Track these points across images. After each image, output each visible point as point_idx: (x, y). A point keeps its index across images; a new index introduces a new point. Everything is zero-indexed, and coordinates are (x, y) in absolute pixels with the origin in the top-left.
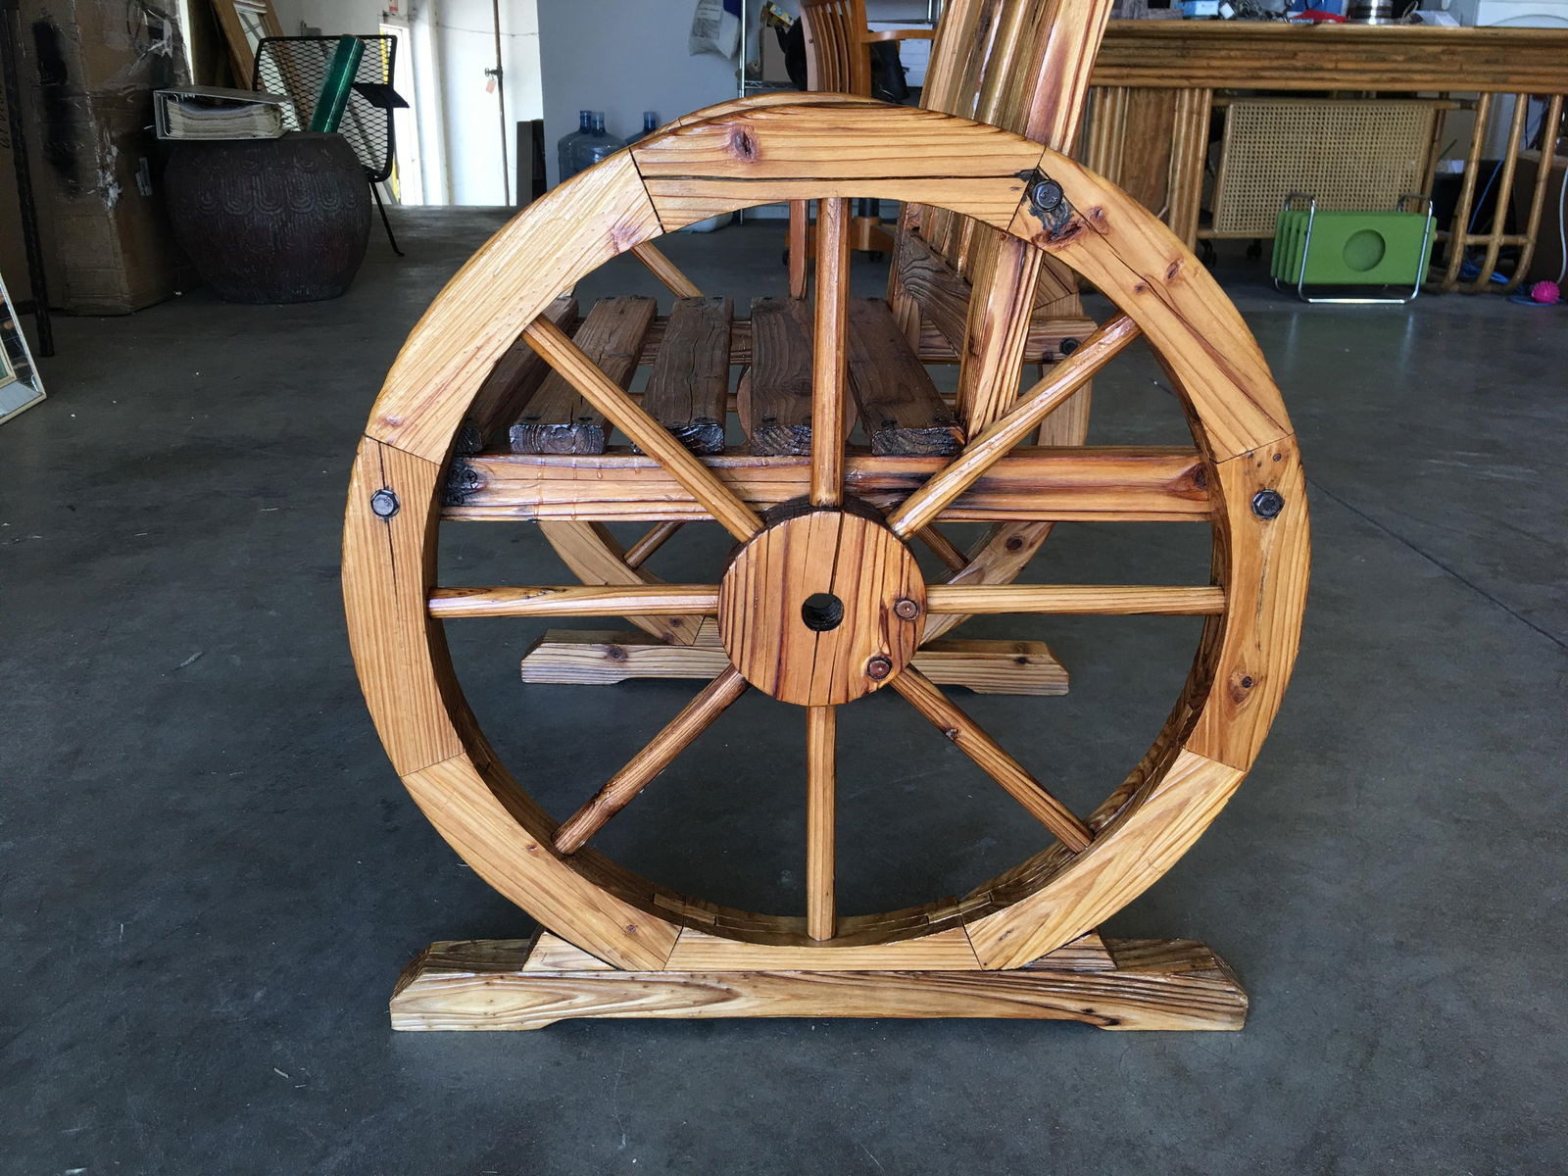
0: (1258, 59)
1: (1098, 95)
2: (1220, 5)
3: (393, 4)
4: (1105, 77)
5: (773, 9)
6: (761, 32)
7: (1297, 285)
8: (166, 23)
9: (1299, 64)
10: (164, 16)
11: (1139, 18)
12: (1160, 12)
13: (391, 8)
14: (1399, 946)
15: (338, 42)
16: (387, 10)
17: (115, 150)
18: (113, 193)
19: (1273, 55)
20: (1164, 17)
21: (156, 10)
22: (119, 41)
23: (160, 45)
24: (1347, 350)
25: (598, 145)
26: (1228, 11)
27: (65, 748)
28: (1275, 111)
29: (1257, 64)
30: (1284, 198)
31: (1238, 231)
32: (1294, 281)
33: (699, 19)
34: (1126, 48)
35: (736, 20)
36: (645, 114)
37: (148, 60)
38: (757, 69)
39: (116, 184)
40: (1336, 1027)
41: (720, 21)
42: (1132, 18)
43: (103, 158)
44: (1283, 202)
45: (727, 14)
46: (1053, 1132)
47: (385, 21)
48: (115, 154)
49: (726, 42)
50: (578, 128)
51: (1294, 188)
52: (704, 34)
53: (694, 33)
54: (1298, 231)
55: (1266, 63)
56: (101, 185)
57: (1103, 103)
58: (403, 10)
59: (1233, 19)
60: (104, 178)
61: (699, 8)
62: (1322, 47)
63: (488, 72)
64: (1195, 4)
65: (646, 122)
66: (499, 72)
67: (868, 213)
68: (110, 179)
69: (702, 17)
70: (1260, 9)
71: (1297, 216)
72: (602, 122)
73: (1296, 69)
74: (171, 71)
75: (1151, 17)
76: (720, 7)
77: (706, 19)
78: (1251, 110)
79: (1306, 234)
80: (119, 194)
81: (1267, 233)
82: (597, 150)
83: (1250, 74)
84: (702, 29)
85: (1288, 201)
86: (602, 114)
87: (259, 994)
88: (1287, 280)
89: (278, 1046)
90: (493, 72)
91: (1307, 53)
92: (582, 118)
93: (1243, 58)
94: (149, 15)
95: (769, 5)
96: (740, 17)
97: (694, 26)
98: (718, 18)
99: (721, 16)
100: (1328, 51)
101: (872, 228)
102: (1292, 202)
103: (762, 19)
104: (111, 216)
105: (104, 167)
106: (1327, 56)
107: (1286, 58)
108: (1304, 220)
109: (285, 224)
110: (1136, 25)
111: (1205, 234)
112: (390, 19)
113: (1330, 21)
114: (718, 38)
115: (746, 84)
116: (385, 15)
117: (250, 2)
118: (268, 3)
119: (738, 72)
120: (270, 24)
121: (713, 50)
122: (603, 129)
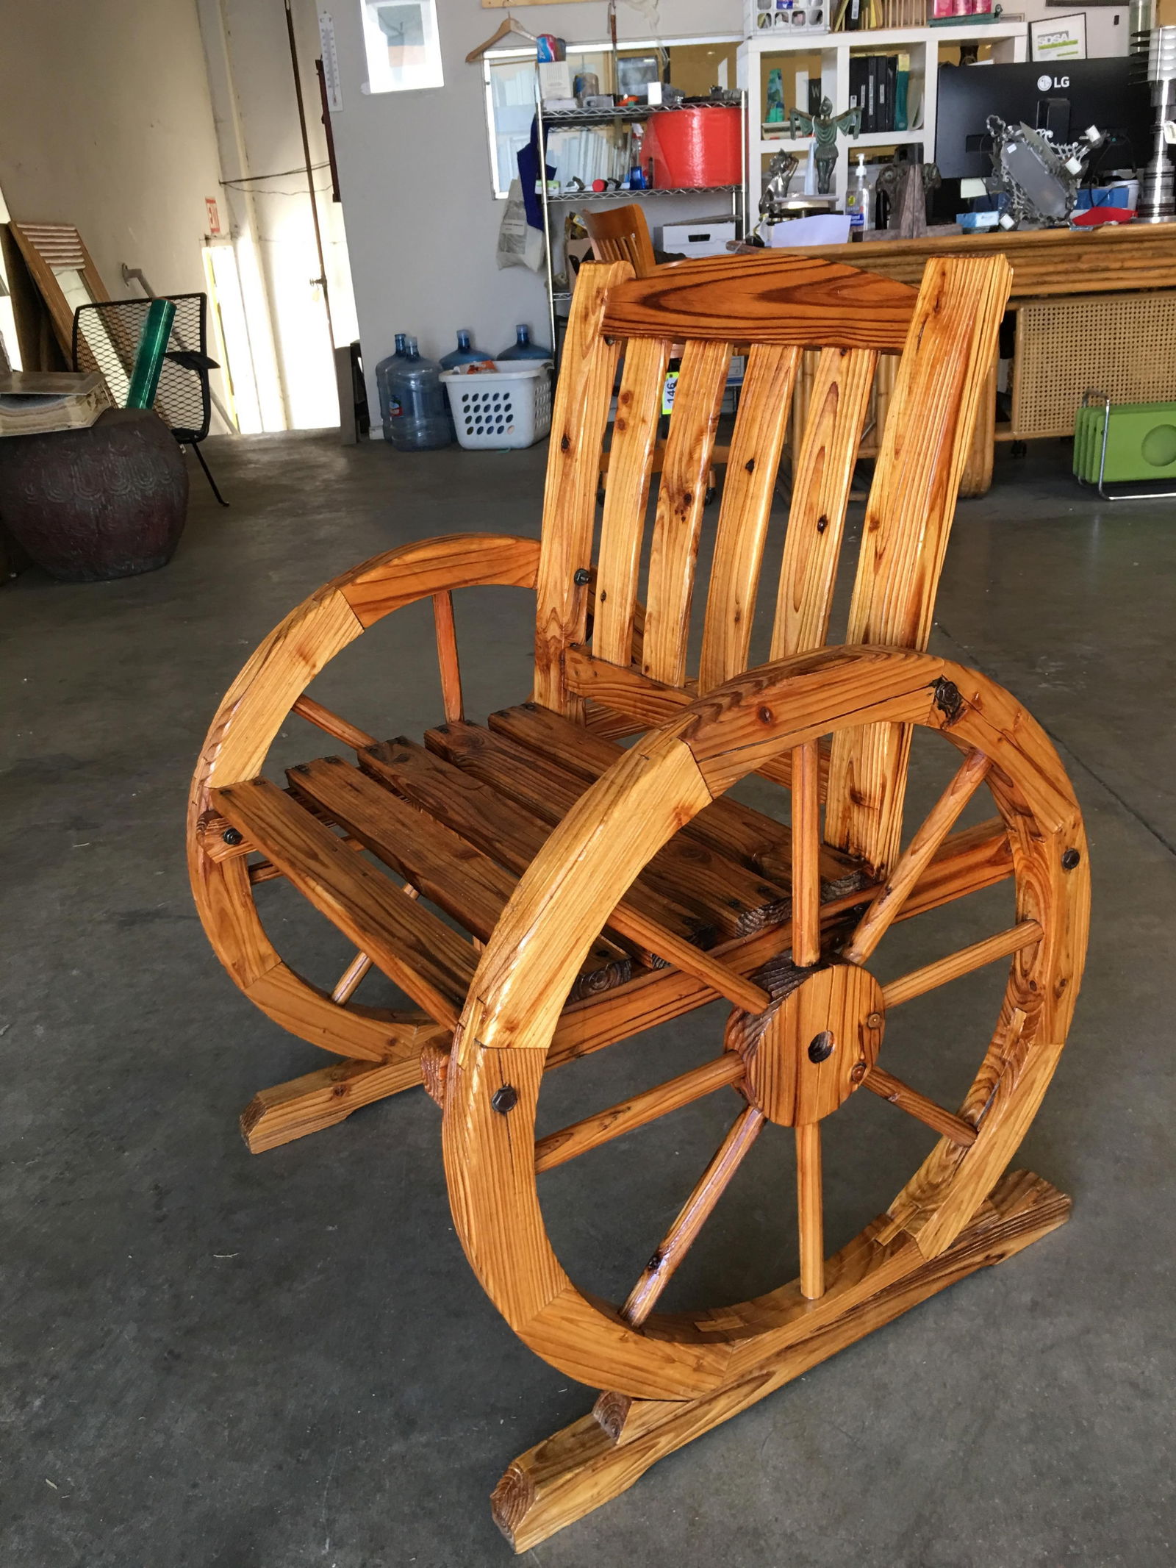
0: (1042, 264)
2: (1000, 216)
3: (214, 226)
5: (576, 220)
6: (566, 241)
7: (1097, 484)
9: (1084, 266)
11: (918, 236)
12: (939, 230)
13: (213, 230)
14: (1034, 1306)
15: (150, 304)
16: (209, 233)
19: (1056, 260)
20: (944, 233)
24: (1136, 564)
25: (413, 371)
26: (1008, 222)
28: (1066, 311)
29: (1043, 270)
30: (1081, 395)
31: (1037, 431)
32: (1094, 479)
33: (504, 235)
34: (909, 264)
35: (541, 233)
38: (563, 281)
40: (960, 1399)
41: (524, 236)
42: (911, 237)
44: (1081, 400)
45: (531, 229)
46: (692, 1523)
47: (208, 244)
49: (532, 256)
50: (393, 351)
51: (1091, 385)
52: (510, 250)
53: (501, 249)
54: (1095, 429)
55: (1051, 269)
58: (225, 229)
59: (1014, 229)
61: (503, 224)
62: (1106, 247)
63: (312, 282)
64: (974, 218)
65: (460, 340)
66: (323, 281)
69: (508, 232)
70: (1041, 216)
71: (1094, 414)
72: (415, 347)
73: (1082, 271)
75: (930, 234)
76: (524, 222)
77: (511, 235)
78: (1042, 312)
79: (1102, 433)
81: (1067, 432)
82: (413, 375)
83: (1035, 280)
84: (508, 244)
85: (1086, 398)
86: (415, 338)
87: (37, 1403)
88: (1087, 478)
89: (50, 1457)
90: (318, 282)
91: (1091, 257)
92: (397, 341)
93: (1027, 265)
95: (572, 216)
96: (542, 229)
97: (500, 244)
98: (521, 233)
99: (526, 231)
100: (1112, 251)
102: (1090, 399)
103: (567, 230)
106: (1111, 256)
107: (1071, 261)
108: (1100, 419)
109: (105, 507)
110: (915, 243)
111: (1004, 437)
112: (213, 242)
113: (1113, 223)
114: (524, 253)
115: (554, 297)
116: (207, 239)
117: (68, 261)
118: (85, 254)
119: (546, 285)
120: (89, 277)
121: (519, 264)
122: (417, 353)
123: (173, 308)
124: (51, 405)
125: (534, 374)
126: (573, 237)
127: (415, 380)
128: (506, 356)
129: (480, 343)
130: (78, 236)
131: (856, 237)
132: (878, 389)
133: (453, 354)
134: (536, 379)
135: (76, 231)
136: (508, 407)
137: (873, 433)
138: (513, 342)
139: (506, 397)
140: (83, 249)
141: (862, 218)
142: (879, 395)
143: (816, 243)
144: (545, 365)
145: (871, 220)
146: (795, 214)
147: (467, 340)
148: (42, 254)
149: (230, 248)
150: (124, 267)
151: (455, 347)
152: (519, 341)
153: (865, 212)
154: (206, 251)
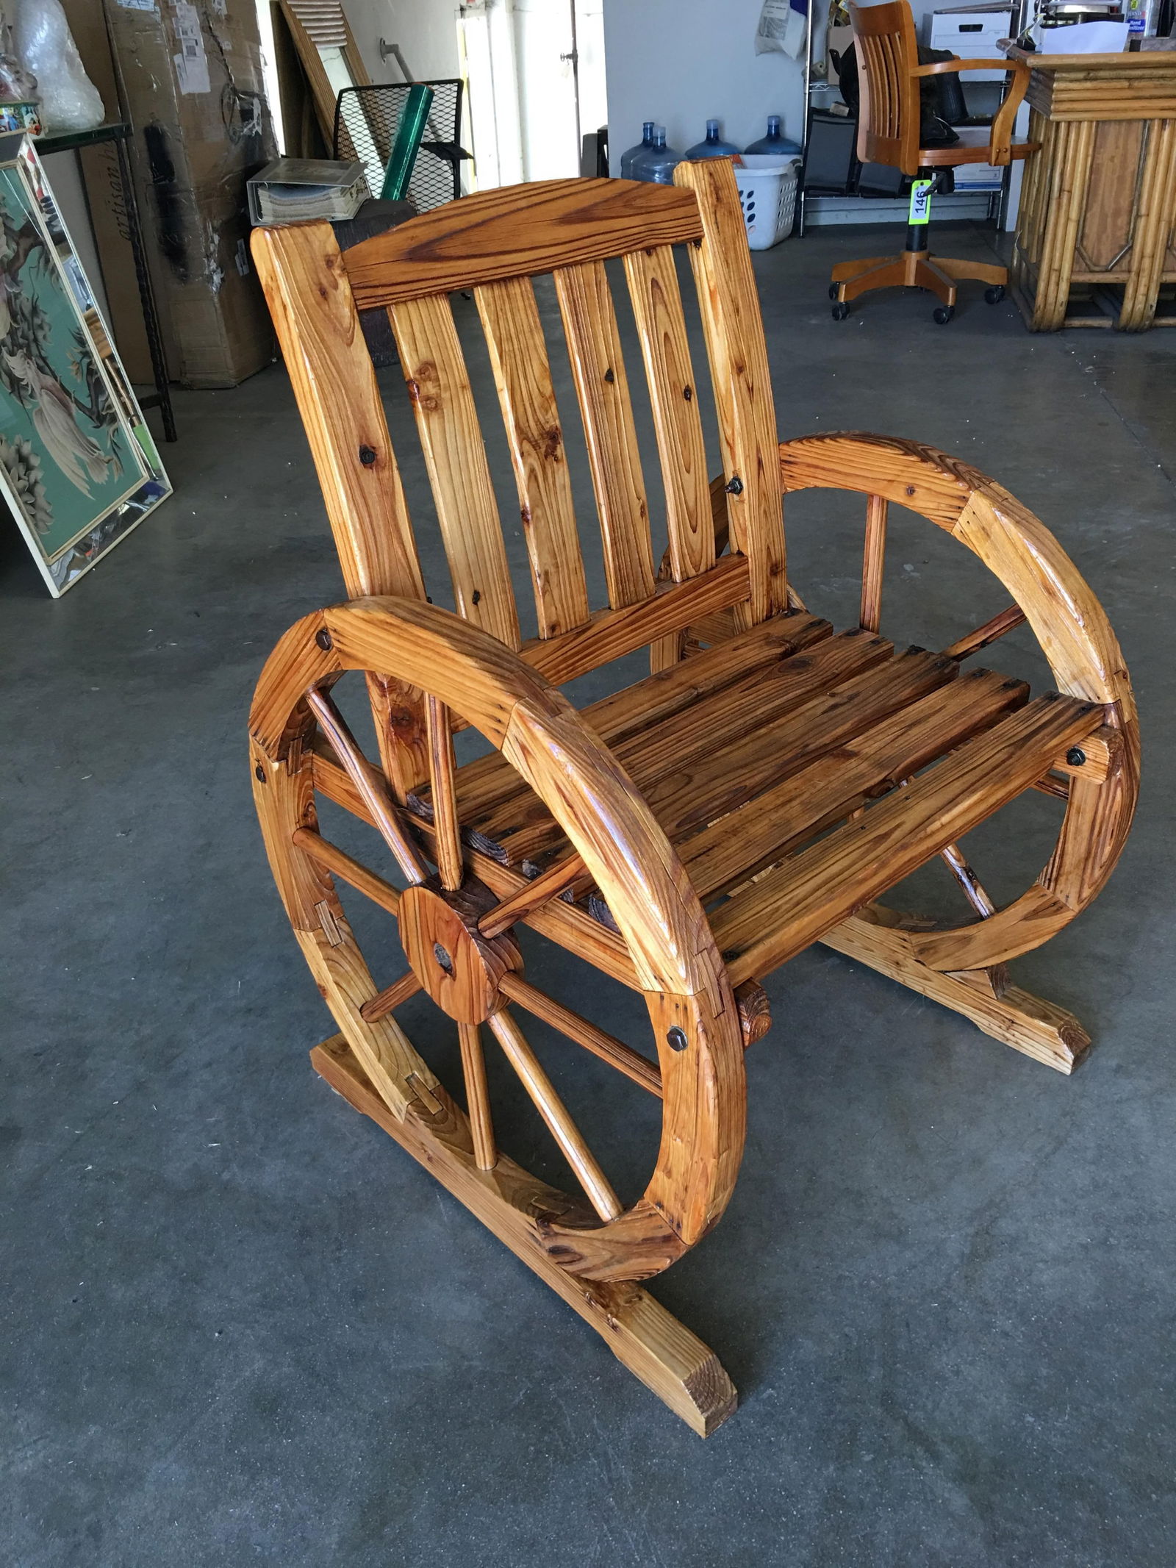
1: (1156, 128)
4: (1163, 109)
5: (841, 5)
6: (829, 28)
8: (256, 101)
10: (252, 95)
15: (409, 89)
16: (464, 3)
17: (216, 238)
18: (217, 278)
21: (245, 93)
22: (216, 134)
23: (250, 126)
25: (657, 163)
27: (201, 842)
33: (765, 18)
35: (803, 17)
36: (708, 122)
37: (241, 144)
38: (822, 71)
39: (219, 270)
41: (786, 21)
43: (207, 248)
45: (794, 13)
47: (462, 15)
48: (216, 241)
49: (791, 42)
50: (640, 141)
52: (770, 35)
53: (760, 33)
56: (207, 272)
57: (1160, 136)
60: (209, 266)
61: (765, 6)
63: (563, 57)
65: (709, 131)
66: (574, 56)
67: (915, 246)
68: (213, 266)
69: (768, 16)
72: (663, 137)
74: (261, 148)
76: (787, 5)
77: (772, 19)
80: (222, 279)
82: (658, 168)
84: (768, 28)
86: (664, 128)
90: (569, 57)
92: (645, 129)
94: (240, 98)
96: (806, 14)
97: (760, 25)
98: (783, 18)
99: (788, 14)
101: (918, 263)
103: (830, 15)
104: (216, 300)
105: (208, 256)
112: (467, 13)
114: (783, 39)
115: (810, 88)
116: (462, 9)
117: (332, 38)
118: (348, 32)
119: (804, 74)
120: (350, 57)
121: (777, 50)
122: (664, 145)
123: (431, 94)
124: (318, 195)
125: (781, 171)
126: (837, 24)
127: (660, 173)
128: (753, 150)
129: (729, 135)
130: (342, 11)
131: (1134, 46)
132: (1138, 210)
133: (701, 145)
134: (783, 177)
135: (340, 6)
136: (751, 206)
137: (1128, 256)
138: (764, 134)
139: (750, 195)
140: (346, 25)
141: (1143, 23)
142: (1138, 216)
143: (1090, 50)
144: (794, 162)
145: (1152, 26)
146: (1072, 18)
147: (716, 131)
148: (309, 32)
149: (484, 18)
150: (382, 42)
151: (703, 138)
152: (769, 134)
153: (1148, 18)
154: (460, 22)
